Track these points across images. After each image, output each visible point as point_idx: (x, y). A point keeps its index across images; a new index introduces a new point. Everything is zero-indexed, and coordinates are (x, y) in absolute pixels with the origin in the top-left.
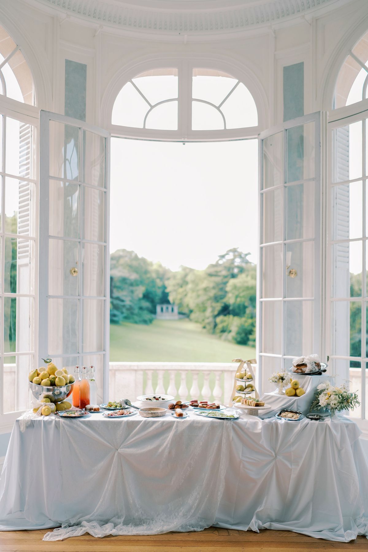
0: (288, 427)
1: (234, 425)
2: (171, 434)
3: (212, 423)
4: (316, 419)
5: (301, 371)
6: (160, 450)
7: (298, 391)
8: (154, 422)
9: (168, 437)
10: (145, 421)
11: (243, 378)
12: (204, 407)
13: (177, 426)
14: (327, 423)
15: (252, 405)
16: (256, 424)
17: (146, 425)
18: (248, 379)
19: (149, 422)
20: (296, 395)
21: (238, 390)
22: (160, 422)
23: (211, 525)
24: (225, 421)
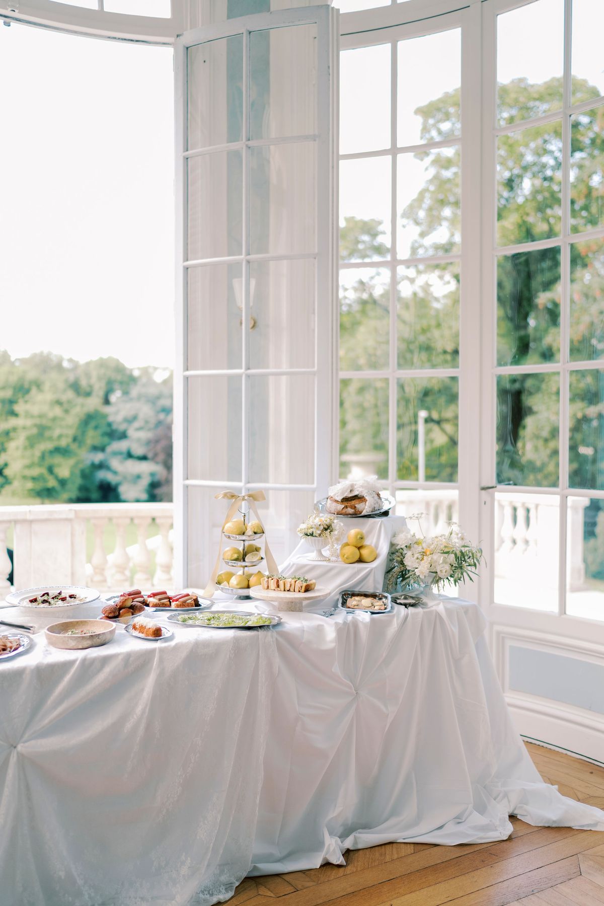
0: (377, 630)
1: (280, 639)
2: (149, 684)
3: (236, 640)
4: (413, 605)
5: (353, 510)
6: (129, 726)
7: (365, 552)
8: (105, 660)
9: (143, 690)
10: (84, 660)
11: (244, 534)
12: (164, 605)
13: (161, 660)
14: (436, 611)
15: (297, 590)
16: (319, 629)
17: (88, 669)
18: (255, 533)
19: (94, 660)
20: (361, 560)
21: (233, 558)
22: (120, 657)
23: (245, 875)
24: (261, 633)
